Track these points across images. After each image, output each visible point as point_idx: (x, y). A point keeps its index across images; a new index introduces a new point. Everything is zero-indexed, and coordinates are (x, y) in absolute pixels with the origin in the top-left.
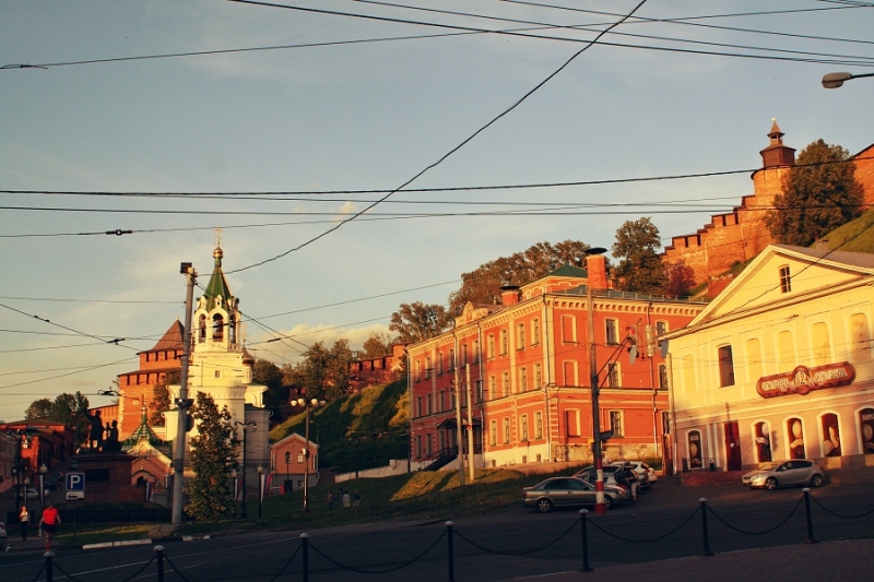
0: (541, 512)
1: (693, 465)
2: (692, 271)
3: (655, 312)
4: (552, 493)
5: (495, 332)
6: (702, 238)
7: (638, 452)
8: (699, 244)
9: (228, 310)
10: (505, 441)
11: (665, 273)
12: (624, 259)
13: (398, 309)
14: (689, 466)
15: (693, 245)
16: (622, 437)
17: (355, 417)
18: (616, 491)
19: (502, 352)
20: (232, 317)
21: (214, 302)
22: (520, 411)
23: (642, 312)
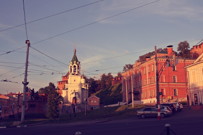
0: (142, 118)
1: (196, 103)
2: (198, 54)
3: (186, 62)
4: (146, 112)
5: (143, 68)
6: (201, 46)
7: (182, 100)
8: (200, 48)
9: (77, 65)
10: (146, 97)
11: (191, 55)
12: (180, 51)
13: (125, 66)
14: (194, 104)
15: (198, 48)
16: (177, 96)
17: (112, 91)
18: (167, 112)
19: (145, 73)
20: (78, 66)
21: (74, 63)
22: (149, 89)
23: (182, 62)
